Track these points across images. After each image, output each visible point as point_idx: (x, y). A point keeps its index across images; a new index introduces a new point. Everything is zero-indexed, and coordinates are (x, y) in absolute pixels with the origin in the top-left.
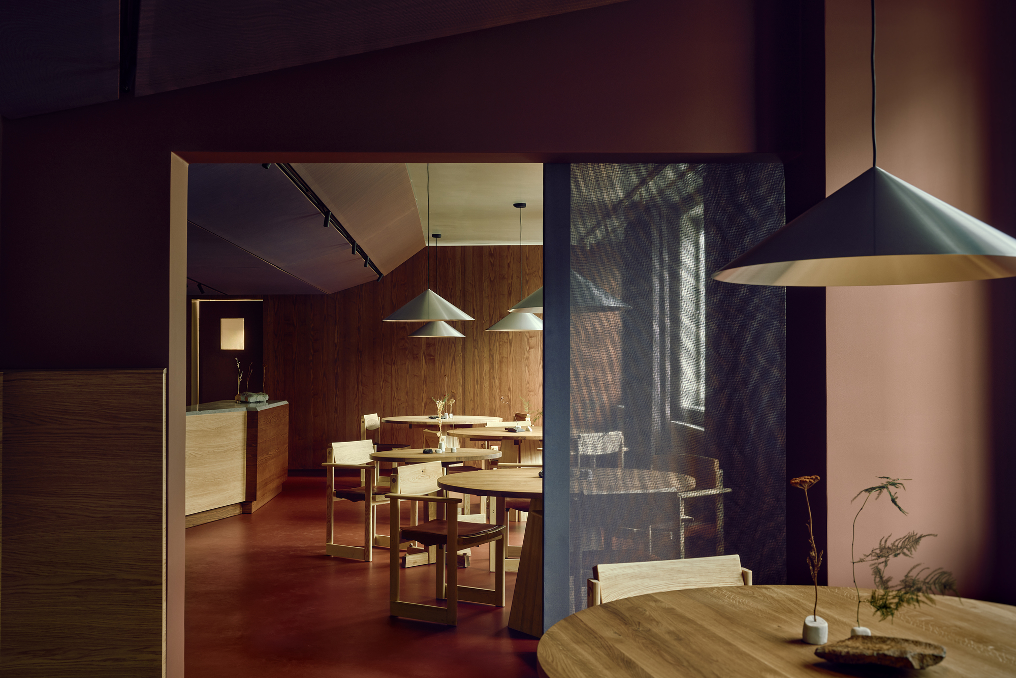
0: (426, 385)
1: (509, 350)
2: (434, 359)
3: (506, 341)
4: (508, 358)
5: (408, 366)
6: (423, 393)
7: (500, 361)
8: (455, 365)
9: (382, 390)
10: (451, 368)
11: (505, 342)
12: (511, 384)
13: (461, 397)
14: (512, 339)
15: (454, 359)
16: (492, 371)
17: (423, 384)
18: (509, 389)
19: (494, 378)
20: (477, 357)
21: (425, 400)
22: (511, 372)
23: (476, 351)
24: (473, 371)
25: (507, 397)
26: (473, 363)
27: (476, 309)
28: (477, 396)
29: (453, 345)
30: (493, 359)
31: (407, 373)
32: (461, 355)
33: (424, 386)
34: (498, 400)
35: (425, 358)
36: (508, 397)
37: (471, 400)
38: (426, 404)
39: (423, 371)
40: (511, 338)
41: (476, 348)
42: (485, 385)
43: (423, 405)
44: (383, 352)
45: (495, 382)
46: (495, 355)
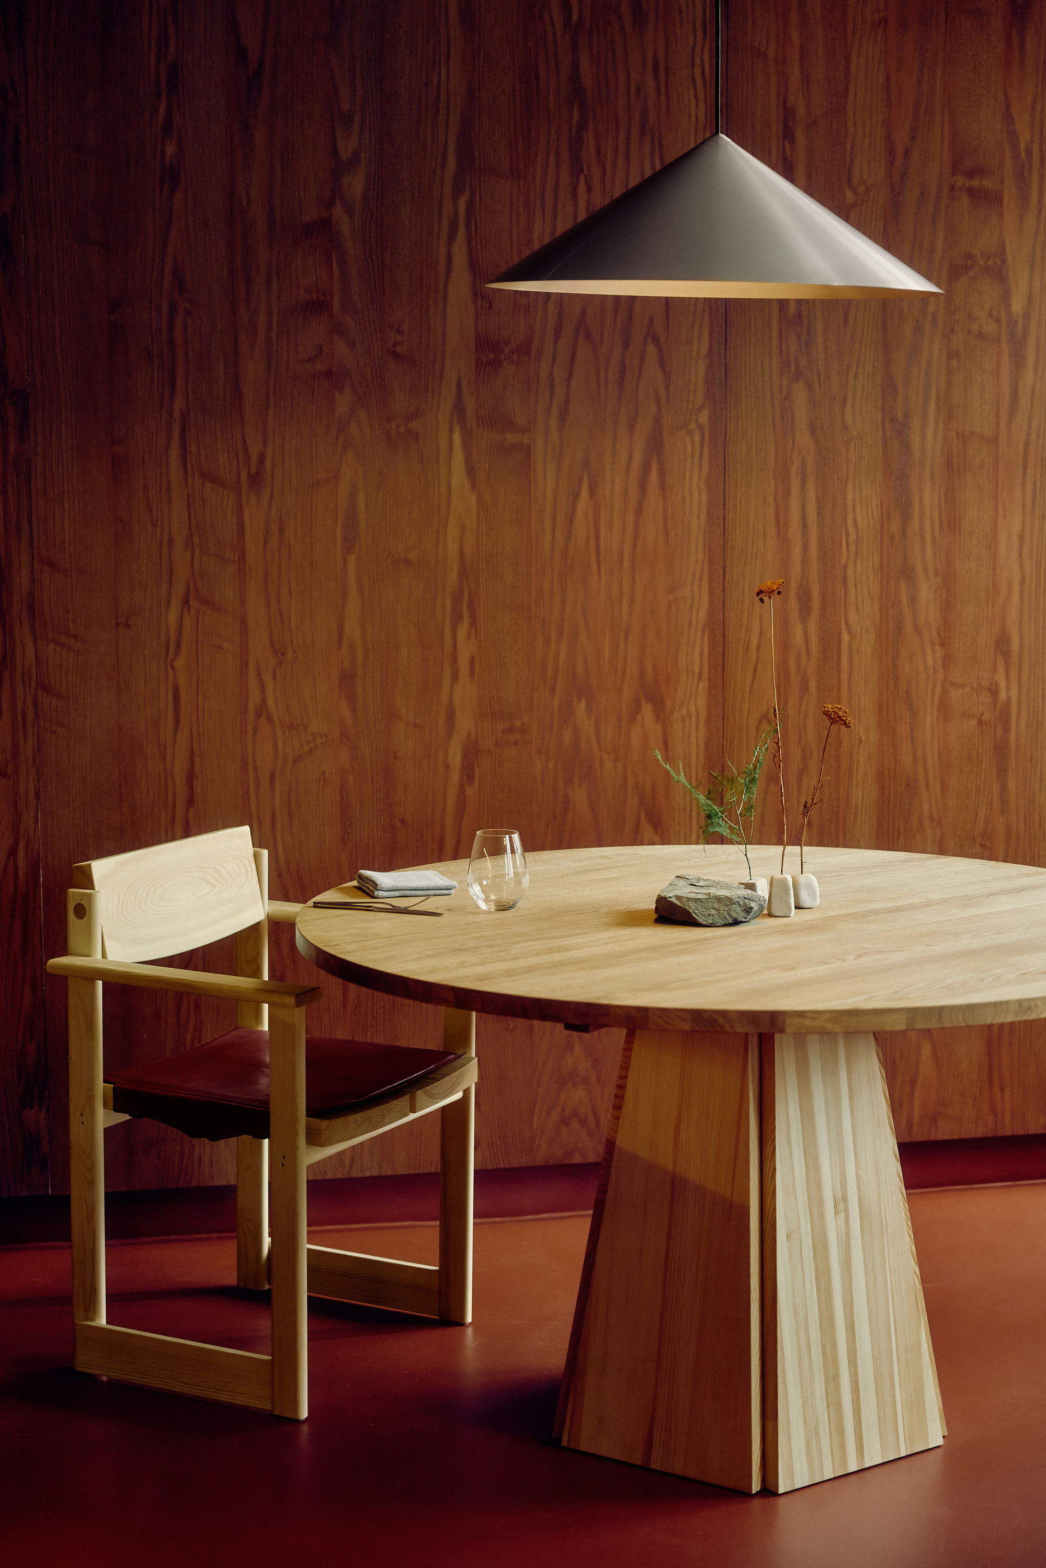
0: (474, 623)
1: (1006, 389)
2: (527, 451)
3: (989, 328)
4: (996, 441)
5: (353, 496)
6: (455, 677)
7: (949, 464)
8: (663, 486)
9: (180, 663)
10: (639, 511)
11: (981, 335)
12: (1013, 614)
13: (702, 701)
14: (1026, 316)
15: (656, 445)
16: (895, 527)
17: (457, 618)
18: (1002, 644)
19: (908, 573)
20: (804, 438)
21: (465, 724)
22: (1016, 528)
23: (800, 393)
24: (781, 525)
25: (986, 698)
26: (782, 474)
27: (801, 111)
28: (805, 689)
29: (652, 350)
30: (906, 447)
31: (349, 542)
32: (704, 418)
33: (462, 632)
34: (929, 718)
35: (466, 446)
36: (994, 692)
37: (765, 717)
38: (472, 753)
39: (453, 532)
40: (1017, 306)
41: (798, 376)
42: (853, 616)
43: (456, 757)
44: (178, 403)
45: (913, 601)
46: (916, 423)
